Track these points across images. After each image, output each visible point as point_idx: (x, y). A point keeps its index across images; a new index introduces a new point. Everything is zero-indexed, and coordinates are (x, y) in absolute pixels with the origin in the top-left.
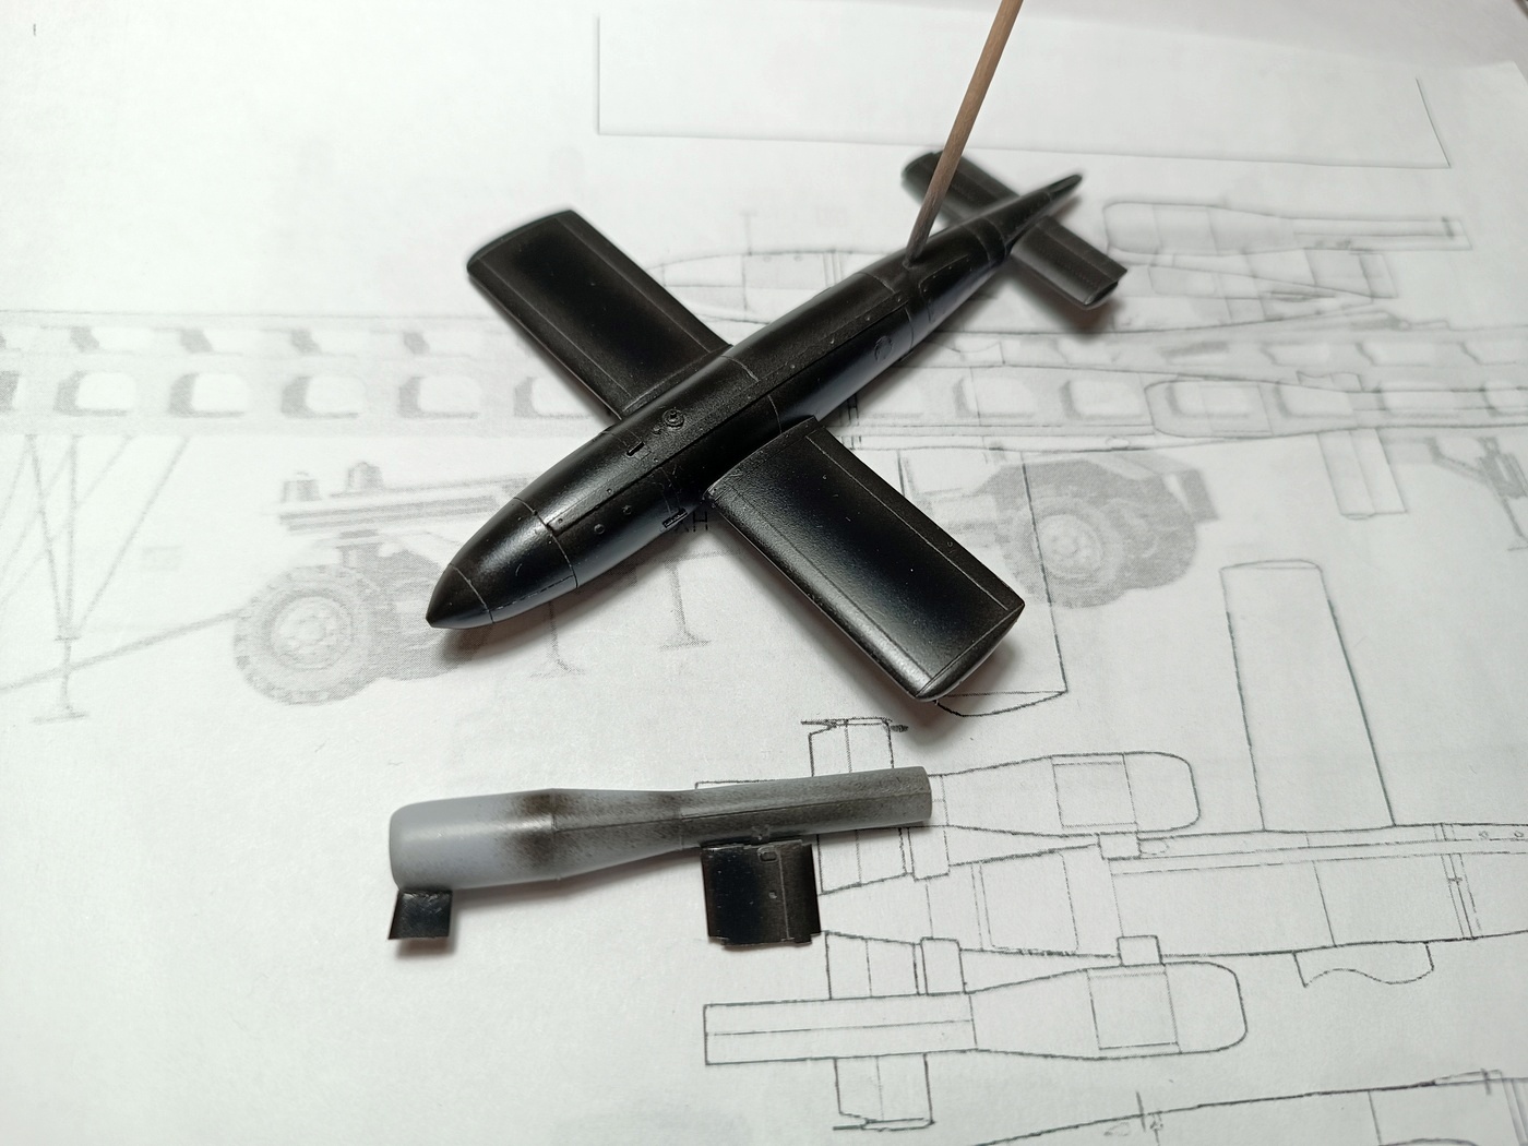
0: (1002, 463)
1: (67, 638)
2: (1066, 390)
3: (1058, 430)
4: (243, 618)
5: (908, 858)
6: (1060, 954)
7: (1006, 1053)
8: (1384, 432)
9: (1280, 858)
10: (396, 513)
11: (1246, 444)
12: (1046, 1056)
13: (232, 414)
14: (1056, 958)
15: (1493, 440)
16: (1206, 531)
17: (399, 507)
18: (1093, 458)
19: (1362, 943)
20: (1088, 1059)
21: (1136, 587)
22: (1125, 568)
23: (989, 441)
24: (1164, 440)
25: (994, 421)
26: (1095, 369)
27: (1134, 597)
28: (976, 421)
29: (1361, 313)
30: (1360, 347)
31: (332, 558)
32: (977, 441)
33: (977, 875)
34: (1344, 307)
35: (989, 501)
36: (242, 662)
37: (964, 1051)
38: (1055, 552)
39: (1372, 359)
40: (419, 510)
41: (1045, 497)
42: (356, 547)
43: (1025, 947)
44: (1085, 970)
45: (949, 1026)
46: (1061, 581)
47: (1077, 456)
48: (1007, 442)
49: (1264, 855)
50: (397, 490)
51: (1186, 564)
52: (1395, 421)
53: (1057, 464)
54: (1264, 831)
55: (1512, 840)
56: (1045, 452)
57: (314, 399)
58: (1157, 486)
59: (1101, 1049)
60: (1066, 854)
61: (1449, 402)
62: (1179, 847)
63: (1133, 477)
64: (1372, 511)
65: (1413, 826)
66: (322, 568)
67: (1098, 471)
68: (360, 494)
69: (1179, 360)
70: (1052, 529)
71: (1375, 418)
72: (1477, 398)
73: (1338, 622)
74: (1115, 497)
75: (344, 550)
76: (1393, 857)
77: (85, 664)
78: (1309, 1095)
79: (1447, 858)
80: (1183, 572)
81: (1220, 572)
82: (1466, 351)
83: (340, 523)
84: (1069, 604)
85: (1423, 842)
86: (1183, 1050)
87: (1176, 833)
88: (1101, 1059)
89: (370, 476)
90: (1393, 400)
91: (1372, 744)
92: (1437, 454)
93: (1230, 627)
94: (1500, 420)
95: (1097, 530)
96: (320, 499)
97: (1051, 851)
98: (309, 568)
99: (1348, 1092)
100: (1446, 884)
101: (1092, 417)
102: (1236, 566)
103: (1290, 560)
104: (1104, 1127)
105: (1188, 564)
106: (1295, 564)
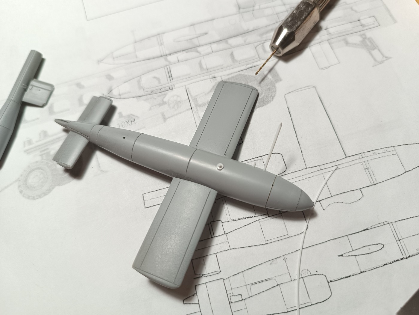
0: (216, 81)
2: (232, 55)
3: (231, 67)
4: (20, 181)
6: (251, 217)
7: (239, 248)
8: (330, 41)
9: (312, 175)
10: (53, 142)
11: (288, 56)
12: (250, 246)
14: (249, 218)
15: (364, 34)
16: (278, 85)
17: (54, 140)
18: (242, 73)
19: (340, 194)
20: (262, 245)
23: (211, 76)
24: (263, 61)
25: (212, 70)
26: (240, 46)
28: (207, 71)
31: (38, 158)
32: (208, 77)
33: (224, 201)
36: (21, 192)
37: (227, 250)
40: (59, 140)
42: (45, 154)
43: (240, 217)
44: (259, 220)
45: (222, 244)
47: (237, 74)
48: (216, 75)
49: (307, 175)
50: (52, 135)
51: (273, 96)
52: (333, 37)
53: (231, 78)
54: (306, 168)
55: (383, 153)
56: (228, 75)
57: (28, 117)
58: (262, 76)
59: (266, 241)
61: (349, 26)
64: (329, 65)
65: (352, 156)
66: (37, 162)
67: (244, 76)
68: (43, 139)
69: (264, 36)
71: (327, 37)
72: (358, 23)
73: (322, 101)
75: (41, 155)
76: (347, 166)
78: (329, 241)
79: (364, 163)
80: (273, 99)
81: (284, 96)
83: (39, 149)
85: (356, 160)
86: (290, 236)
88: (266, 244)
89: (45, 134)
90: (331, 31)
91: (337, 135)
92: (347, 43)
93: (289, 111)
94: (365, 28)
96: (33, 144)
98: (34, 163)
99: (341, 237)
100: (364, 170)
101: (240, 61)
102: (289, 93)
103: (305, 87)
104: (270, 262)
105: (274, 96)
106: (307, 88)
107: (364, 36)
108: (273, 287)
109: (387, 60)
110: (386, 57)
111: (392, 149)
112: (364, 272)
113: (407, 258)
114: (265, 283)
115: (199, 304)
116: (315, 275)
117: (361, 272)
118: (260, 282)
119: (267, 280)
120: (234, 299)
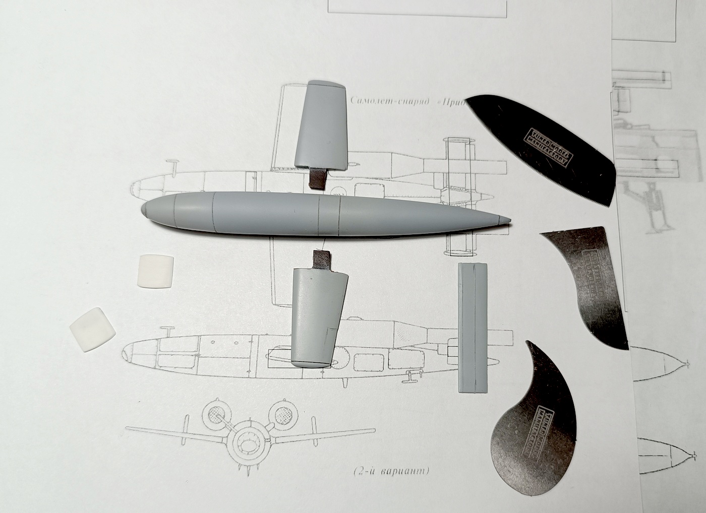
82: (654, 140)
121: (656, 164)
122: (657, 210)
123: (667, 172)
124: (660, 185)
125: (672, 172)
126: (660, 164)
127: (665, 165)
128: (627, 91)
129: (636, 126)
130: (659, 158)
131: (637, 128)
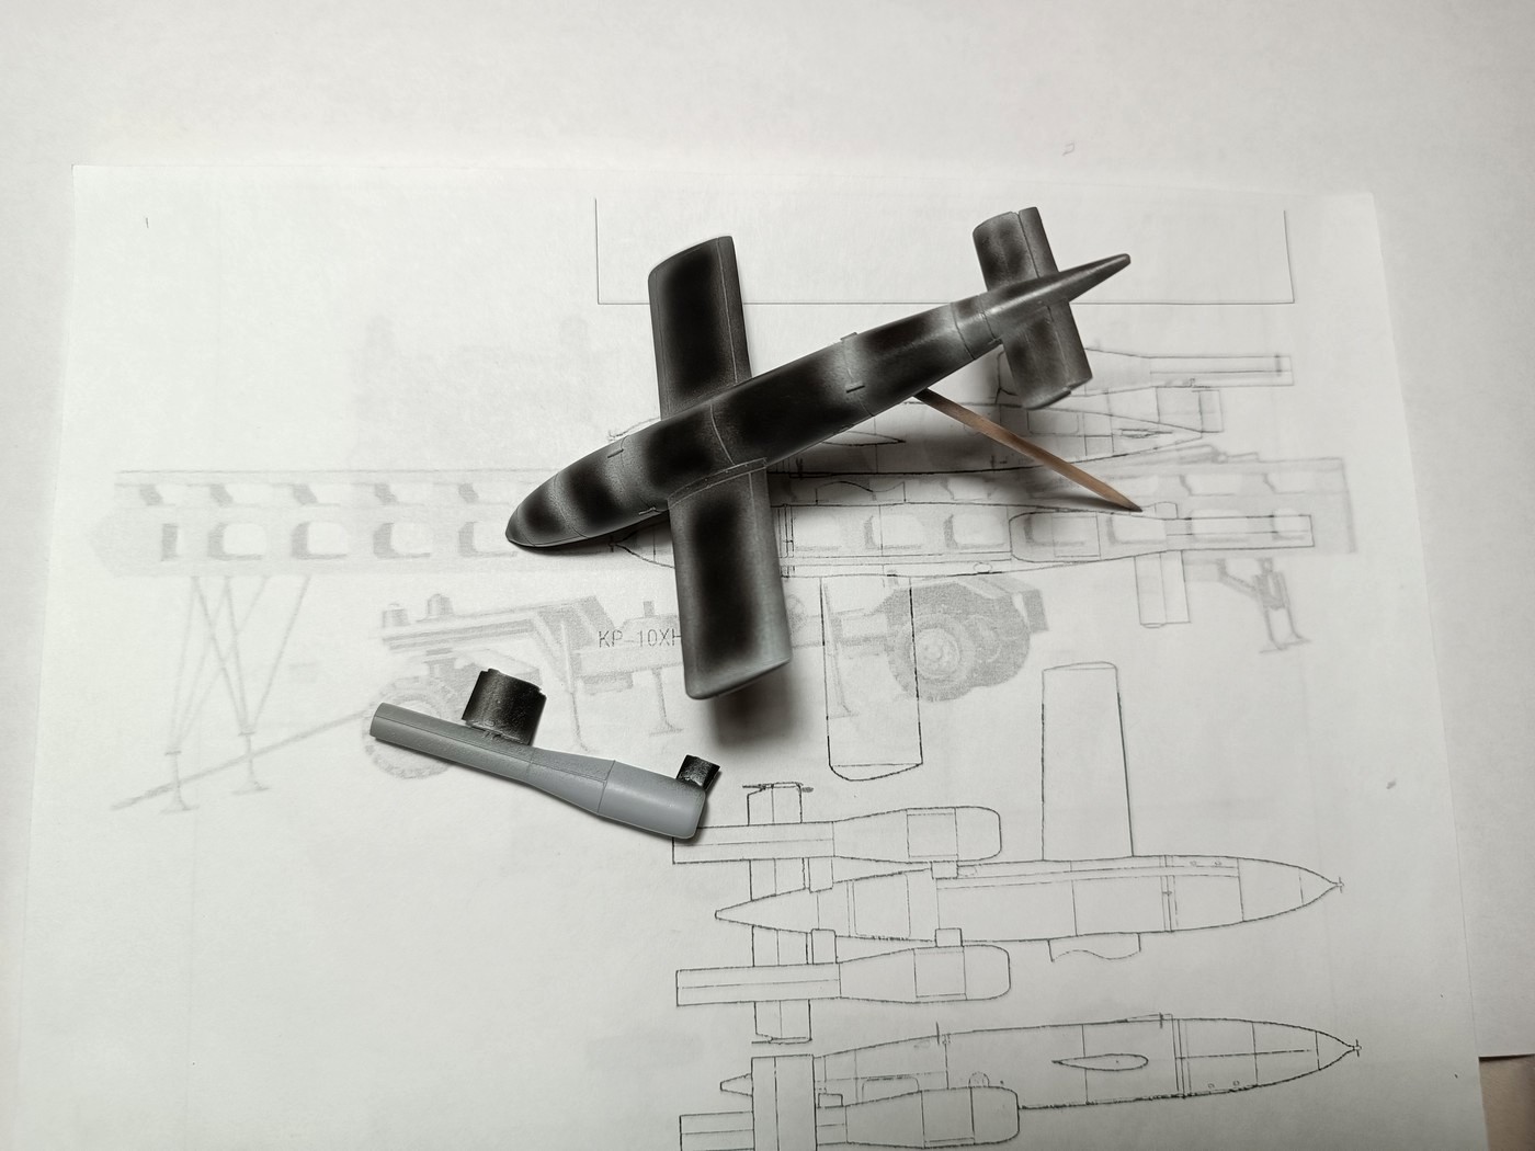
0: (895, 587)
1: (247, 732)
2: (949, 523)
3: (939, 559)
4: (366, 717)
5: (807, 877)
6: (898, 939)
7: (860, 1000)
8: (1186, 555)
9: (1050, 878)
10: (464, 635)
11: (1079, 567)
12: (884, 1002)
13: (338, 556)
14: (896, 941)
15: (1270, 560)
16: (1036, 639)
17: (466, 630)
18: (962, 582)
19: (1096, 934)
20: (909, 1003)
21: (980, 685)
22: (974, 670)
23: (887, 570)
24: (1017, 565)
25: (892, 552)
26: (974, 502)
27: (977, 694)
28: (879, 553)
29: (1190, 448)
30: (1183, 480)
32: (878, 570)
33: (850, 890)
34: (1177, 443)
35: (882, 619)
36: (369, 749)
37: (833, 998)
38: (925, 658)
39: (1190, 490)
40: (480, 632)
41: (923, 614)
42: (437, 662)
43: (876, 935)
44: (913, 949)
45: (825, 983)
46: (928, 680)
47: (950, 580)
48: (899, 570)
49: (1040, 877)
50: (464, 617)
51: (1017, 667)
52: (1197, 546)
53: (935, 587)
54: (1043, 860)
55: (1212, 866)
56: (928, 577)
57: (397, 542)
58: (1006, 603)
59: (919, 998)
60: (909, 875)
61: (1242, 527)
62: (983, 871)
63: (990, 597)
64: (1164, 621)
65: (1146, 857)
66: (417, 679)
67: (965, 592)
68: (437, 620)
69: (1038, 494)
70: (926, 640)
71: (1182, 542)
72: (1265, 524)
73: (1122, 711)
74: (974, 613)
75: (430, 664)
76: (1128, 878)
77: (263, 752)
78: (1045, 1027)
79: (1164, 879)
80: (1015, 673)
81: (1043, 674)
82: (1266, 482)
83: (425, 643)
84: (931, 699)
85: (1151, 868)
86: (968, 998)
87: (983, 862)
88: (917, 1003)
89: (443, 604)
90: (1198, 526)
92: (1223, 571)
93: (1043, 716)
94: (1280, 543)
95: (958, 641)
96: (409, 624)
97: (900, 873)
98: (407, 679)
99: (1070, 1026)
100: (1160, 895)
101: (965, 547)
102: (1055, 668)
103: (1096, 663)
104: (915, 1043)
105: (1019, 667)
106: (1098, 666)
107: (1267, 565)
108: (909, 1094)
109: (1296, 644)
110: (1298, 637)
111: (1234, 863)
112: (1093, 1104)
113: (1184, 1097)
114: (895, 1083)
115: (752, 1096)
116: (998, 1088)
117: (1088, 1104)
118: (885, 1079)
119: (900, 1078)
120: (825, 1101)
121: (1272, 525)
122: (1277, 608)
123: (1293, 538)
124: (1281, 563)
125: (1301, 538)
126: (1280, 524)
127: (1289, 525)
128: (1215, 394)
129: (1234, 456)
130: (1276, 513)
131: (1235, 459)
